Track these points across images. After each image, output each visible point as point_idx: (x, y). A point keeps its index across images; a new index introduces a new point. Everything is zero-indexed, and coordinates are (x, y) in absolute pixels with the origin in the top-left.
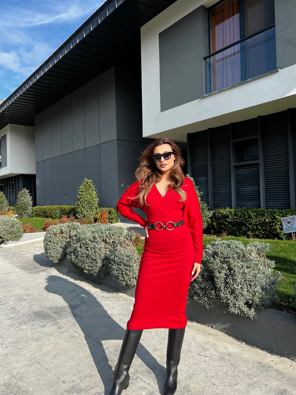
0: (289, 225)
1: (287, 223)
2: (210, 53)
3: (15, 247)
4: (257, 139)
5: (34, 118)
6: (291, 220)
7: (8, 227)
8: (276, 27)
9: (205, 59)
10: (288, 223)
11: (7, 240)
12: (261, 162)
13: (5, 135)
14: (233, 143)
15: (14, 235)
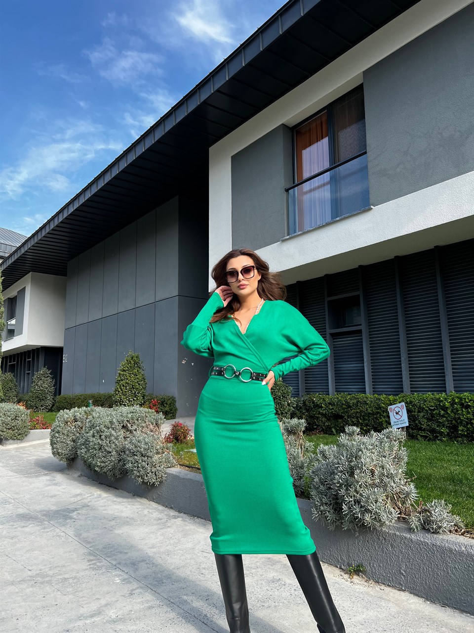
0: (398, 417)
1: (395, 414)
2: (294, 183)
3: (16, 448)
4: (358, 296)
5: (67, 264)
6: (400, 410)
7: (9, 419)
8: (368, 154)
9: (287, 190)
10: (397, 413)
11: (7, 439)
12: (364, 328)
13: (24, 289)
14: (328, 302)
15: (16, 431)
